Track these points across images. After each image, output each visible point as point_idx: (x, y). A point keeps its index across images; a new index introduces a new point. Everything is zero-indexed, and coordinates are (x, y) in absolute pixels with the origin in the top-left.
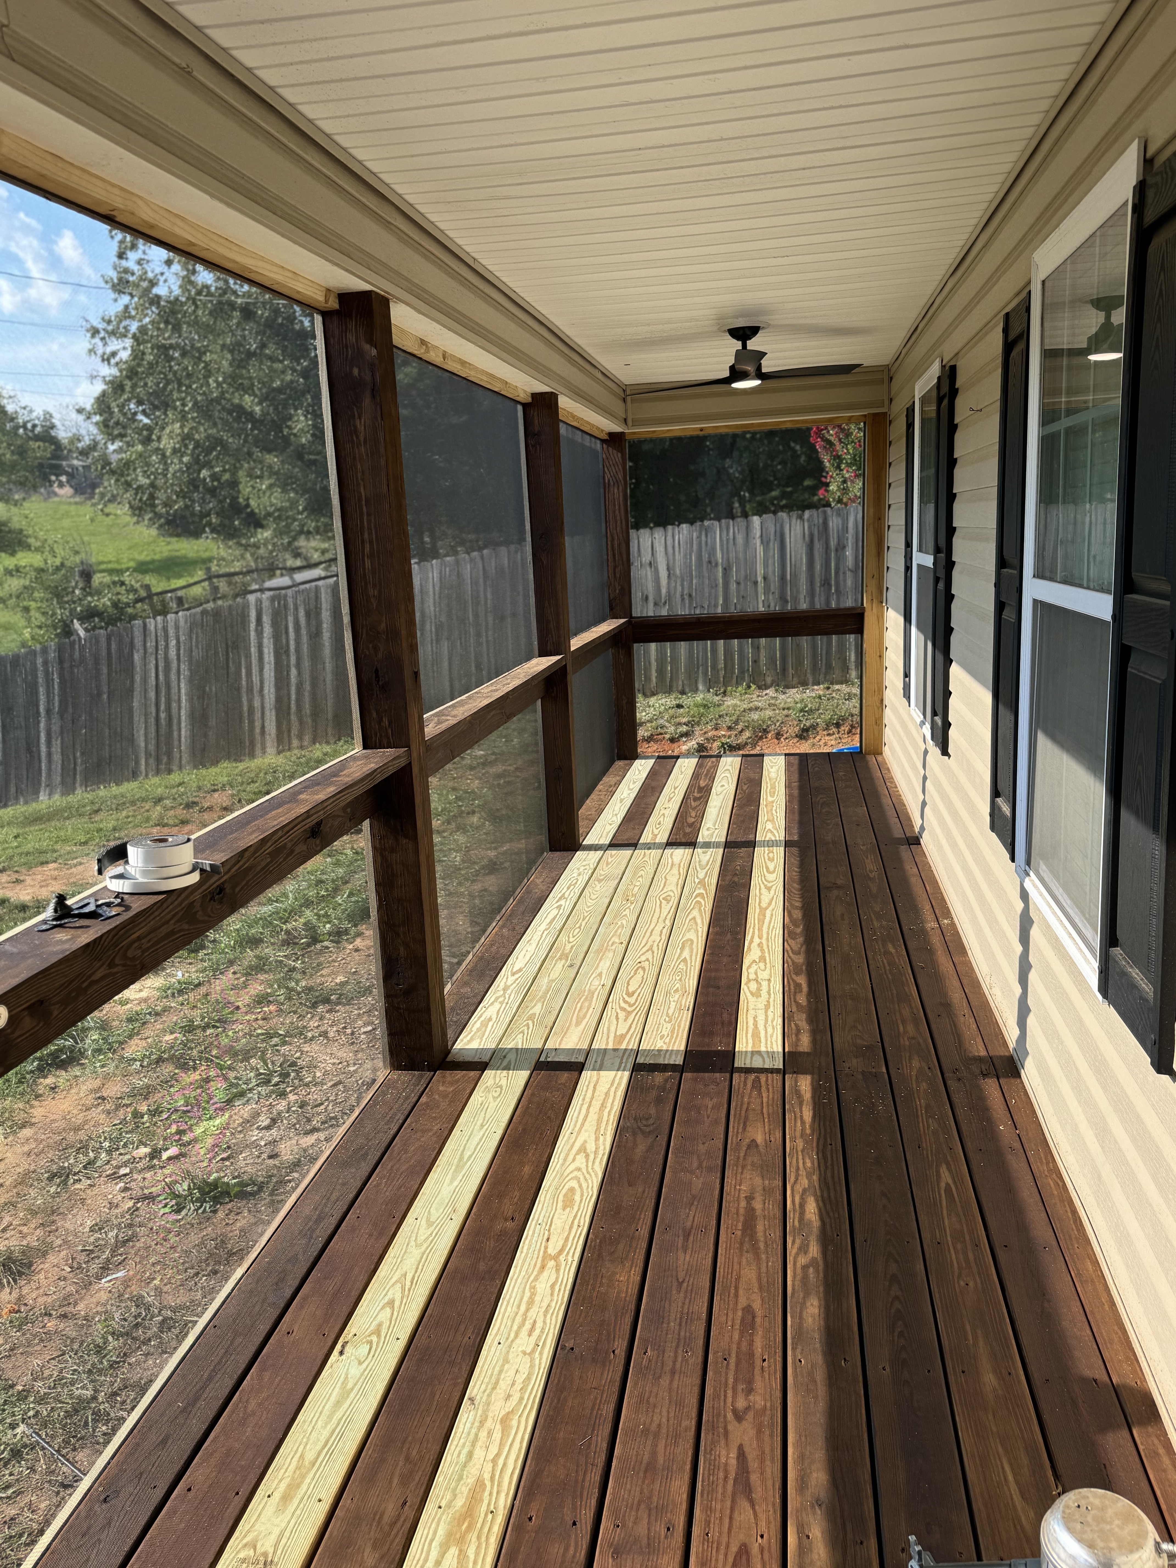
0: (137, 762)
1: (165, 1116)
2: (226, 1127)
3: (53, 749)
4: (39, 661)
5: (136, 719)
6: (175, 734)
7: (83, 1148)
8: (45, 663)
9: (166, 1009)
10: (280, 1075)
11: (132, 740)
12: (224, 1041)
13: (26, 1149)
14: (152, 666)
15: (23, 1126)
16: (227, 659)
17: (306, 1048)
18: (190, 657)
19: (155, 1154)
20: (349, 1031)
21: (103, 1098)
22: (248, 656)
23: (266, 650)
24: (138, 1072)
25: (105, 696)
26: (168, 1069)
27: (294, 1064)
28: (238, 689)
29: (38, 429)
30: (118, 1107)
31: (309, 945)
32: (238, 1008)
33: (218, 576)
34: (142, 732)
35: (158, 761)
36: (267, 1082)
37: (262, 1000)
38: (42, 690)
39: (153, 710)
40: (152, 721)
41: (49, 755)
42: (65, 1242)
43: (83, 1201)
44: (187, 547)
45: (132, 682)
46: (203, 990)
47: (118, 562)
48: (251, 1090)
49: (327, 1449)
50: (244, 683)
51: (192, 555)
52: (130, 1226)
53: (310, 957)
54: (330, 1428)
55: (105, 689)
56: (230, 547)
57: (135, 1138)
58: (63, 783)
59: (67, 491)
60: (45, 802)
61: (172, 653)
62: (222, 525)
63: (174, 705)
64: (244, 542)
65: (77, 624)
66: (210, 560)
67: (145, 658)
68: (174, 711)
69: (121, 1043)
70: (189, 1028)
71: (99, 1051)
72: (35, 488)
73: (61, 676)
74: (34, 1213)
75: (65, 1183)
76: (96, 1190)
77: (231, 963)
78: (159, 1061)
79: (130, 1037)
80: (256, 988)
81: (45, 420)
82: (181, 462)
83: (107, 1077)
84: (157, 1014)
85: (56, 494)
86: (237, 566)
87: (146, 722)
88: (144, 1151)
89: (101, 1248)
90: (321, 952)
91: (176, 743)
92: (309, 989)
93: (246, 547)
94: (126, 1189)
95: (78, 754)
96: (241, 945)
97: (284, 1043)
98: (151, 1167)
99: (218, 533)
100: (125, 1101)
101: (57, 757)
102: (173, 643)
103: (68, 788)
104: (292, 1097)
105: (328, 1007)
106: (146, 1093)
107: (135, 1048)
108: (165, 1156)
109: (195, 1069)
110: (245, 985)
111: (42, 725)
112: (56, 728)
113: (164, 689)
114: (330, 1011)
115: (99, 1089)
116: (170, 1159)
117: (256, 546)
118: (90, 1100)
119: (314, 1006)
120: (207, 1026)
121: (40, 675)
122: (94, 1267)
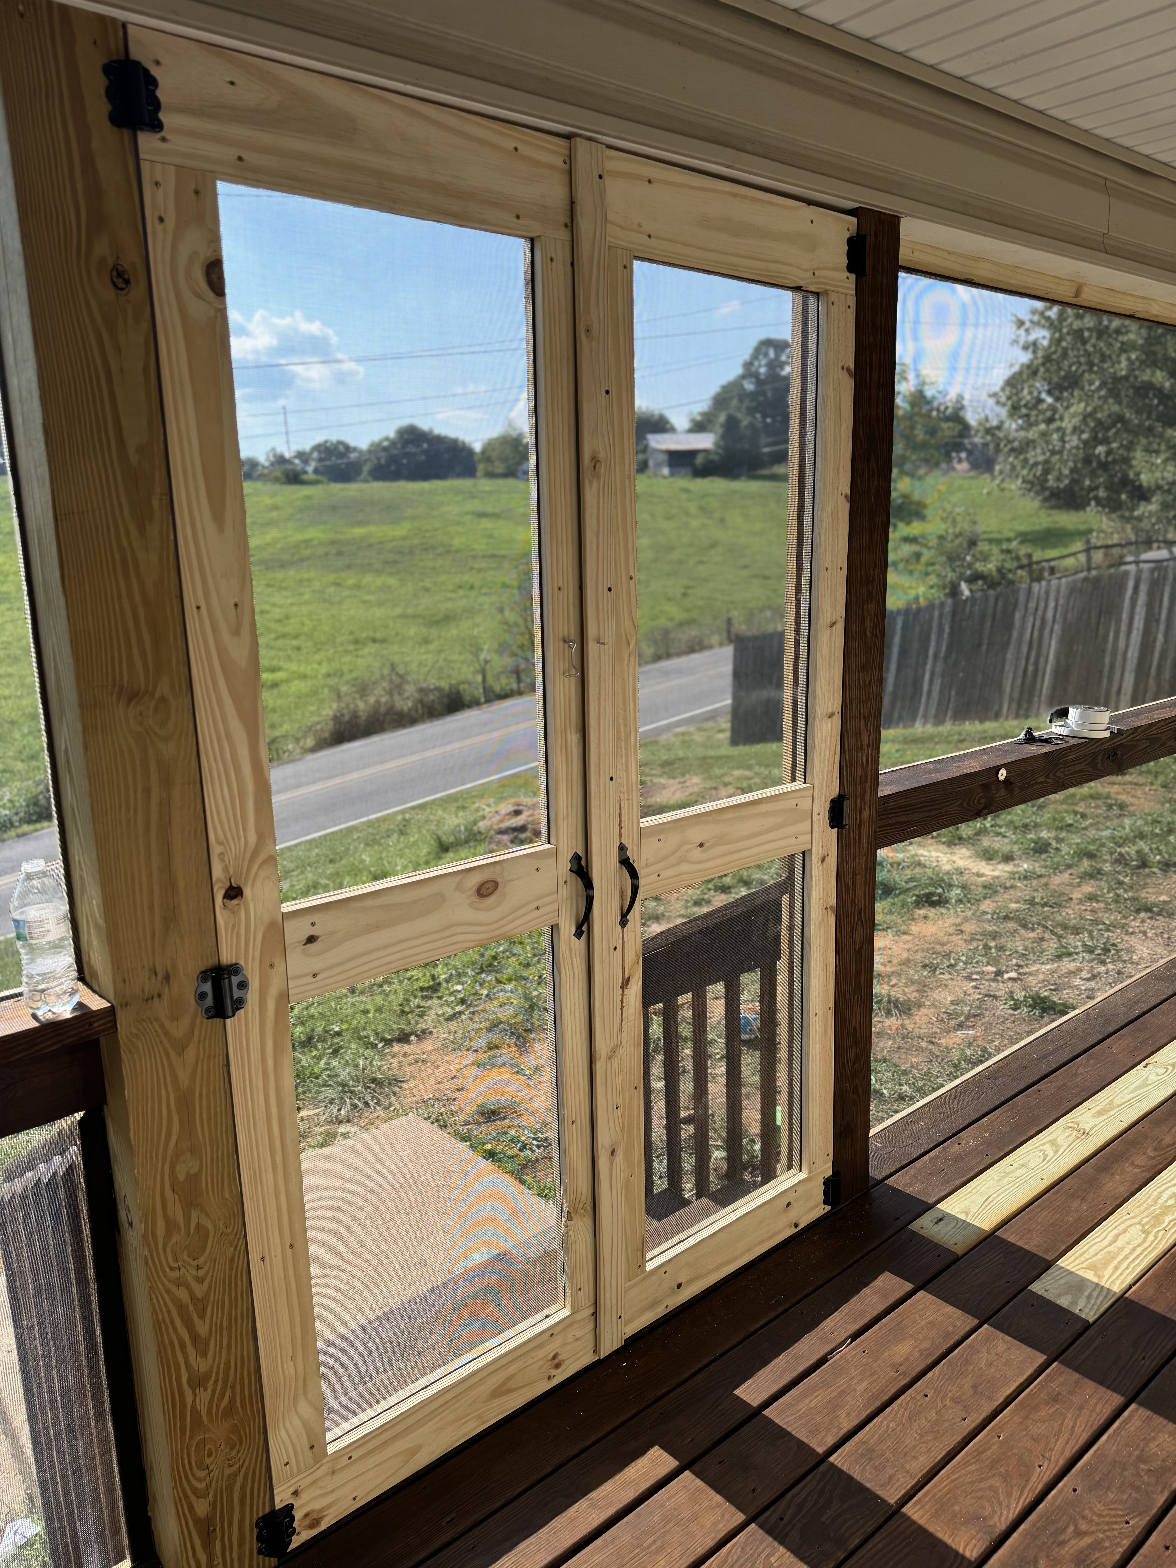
0: (1001, 706)
1: (1008, 953)
2: (1053, 972)
3: (933, 688)
4: (936, 613)
5: (1007, 667)
6: (1038, 686)
7: (948, 955)
8: (941, 616)
9: (1013, 887)
10: (1102, 949)
11: (1000, 687)
12: (1059, 918)
13: (907, 946)
14: (1030, 625)
15: (905, 933)
16: (1098, 624)
17: (1126, 938)
18: (1065, 619)
19: (999, 973)
20: (1166, 936)
21: (962, 932)
22: (1119, 621)
23: (1137, 617)
24: (989, 921)
25: (984, 648)
26: (1011, 925)
27: (1113, 945)
28: (1103, 651)
29: (949, 411)
30: (972, 939)
31: (1138, 867)
32: (1071, 899)
33: (1097, 548)
34: (1009, 682)
35: (1019, 706)
36: (1092, 952)
37: (1091, 898)
38: (933, 637)
39: (1023, 662)
40: (1020, 673)
41: (929, 692)
42: (933, 1005)
43: (946, 986)
44: (1067, 519)
45: (1010, 636)
46: (1043, 880)
47: (999, 532)
48: (1077, 953)
49: (1130, 1103)
50: (1110, 646)
51: (1070, 527)
52: (979, 1008)
53: (1138, 877)
54: (1132, 1095)
55: (985, 641)
56: (1113, 520)
57: (985, 960)
58: (936, 716)
59: (965, 466)
60: (920, 728)
61: (1050, 614)
62: (1109, 498)
63: (1042, 660)
64: (1127, 514)
65: (964, 586)
66: (1090, 531)
67: (1024, 617)
68: (1041, 665)
69: (978, 901)
70: (1032, 902)
71: (960, 901)
72: (937, 464)
73: (951, 628)
74: (913, 983)
75: (934, 971)
76: (955, 982)
77: (1069, 867)
78: (1006, 918)
79: (985, 898)
80: (1088, 888)
81: (958, 402)
82: (1080, 439)
83: (966, 919)
84: (1006, 888)
85: (954, 469)
86: (1116, 538)
87: (1015, 673)
88: (990, 969)
89: (958, 1015)
90: (1148, 876)
91: (1037, 693)
92: (1134, 899)
93: (1128, 520)
94: (975, 987)
95: (953, 693)
96: (1079, 856)
97: (1108, 930)
98: (995, 980)
99: (1104, 507)
100: (978, 937)
101: (935, 694)
102: (1052, 604)
103: (939, 720)
104: (1110, 966)
105: (1149, 914)
106: (995, 936)
107: (987, 906)
108: (1006, 976)
109: (1033, 930)
110: (1079, 885)
111: (929, 667)
112: (939, 669)
113: (1037, 645)
114: (1151, 918)
115: (959, 925)
116: (1010, 979)
117: (1139, 519)
118: (952, 930)
119: (1138, 911)
120: (1045, 905)
121: (935, 624)
122: (953, 1023)
